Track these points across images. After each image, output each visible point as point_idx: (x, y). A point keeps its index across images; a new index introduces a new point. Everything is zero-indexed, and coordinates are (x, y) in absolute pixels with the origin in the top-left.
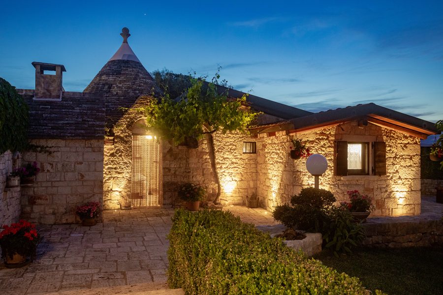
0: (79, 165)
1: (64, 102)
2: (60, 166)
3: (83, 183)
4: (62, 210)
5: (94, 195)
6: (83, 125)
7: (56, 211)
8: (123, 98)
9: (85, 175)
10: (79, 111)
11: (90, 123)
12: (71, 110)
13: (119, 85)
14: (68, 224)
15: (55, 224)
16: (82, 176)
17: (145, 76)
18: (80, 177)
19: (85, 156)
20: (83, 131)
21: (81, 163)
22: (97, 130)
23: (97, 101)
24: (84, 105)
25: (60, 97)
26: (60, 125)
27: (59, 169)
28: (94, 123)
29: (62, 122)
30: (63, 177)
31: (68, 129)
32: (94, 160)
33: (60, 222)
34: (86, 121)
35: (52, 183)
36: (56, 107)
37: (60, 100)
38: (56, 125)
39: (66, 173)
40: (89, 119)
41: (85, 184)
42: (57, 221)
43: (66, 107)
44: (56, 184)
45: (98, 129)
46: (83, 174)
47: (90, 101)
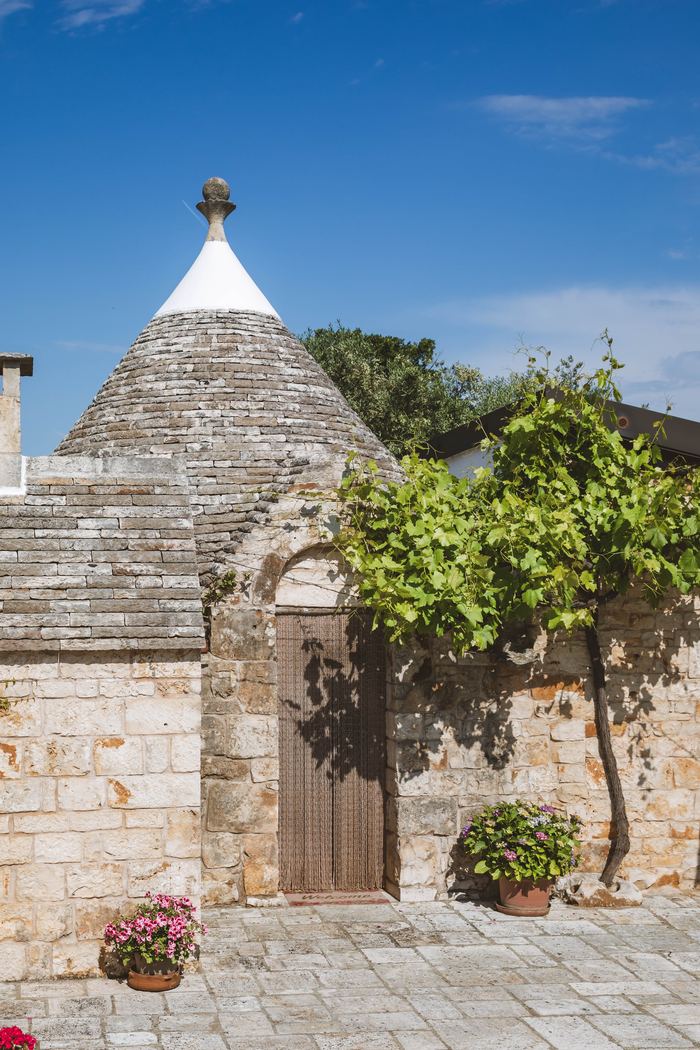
0: (111, 751)
1: (39, 501)
2: (39, 755)
3: (125, 817)
4: (51, 924)
5: (166, 865)
6: (119, 593)
7: (29, 929)
8: (228, 463)
9: (133, 792)
10: (95, 534)
11: (144, 582)
12: (65, 533)
13: (208, 413)
14: (75, 977)
15: (24, 979)
16: (123, 792)
17: (302, 373)
18: (114, 797)
19: (131, 715)
20: (120, 618)
21: (117, 742)
22: (173, 611)
23: (158, 490)
24: (110, 511)
25: (19, 479)
26: (34, 594)
27: (37, 768)
28: (159, 581)
29: (38, 582)
30: (50, 798)
31: (65, 611)
32: (166, 730)
33: (46, 972)
34: (126, 574)
35: (11, 820)
36: (10, 522)
37: (23, 491)
38: (22, 595)
39: (63, 781)
40: (136, 568)
41: (132, 821)
42: (33, 969)
43: (45, 521)
44: (26, 824)
45: (176, 605)
46: (126, 782)
47: (131, 493)
